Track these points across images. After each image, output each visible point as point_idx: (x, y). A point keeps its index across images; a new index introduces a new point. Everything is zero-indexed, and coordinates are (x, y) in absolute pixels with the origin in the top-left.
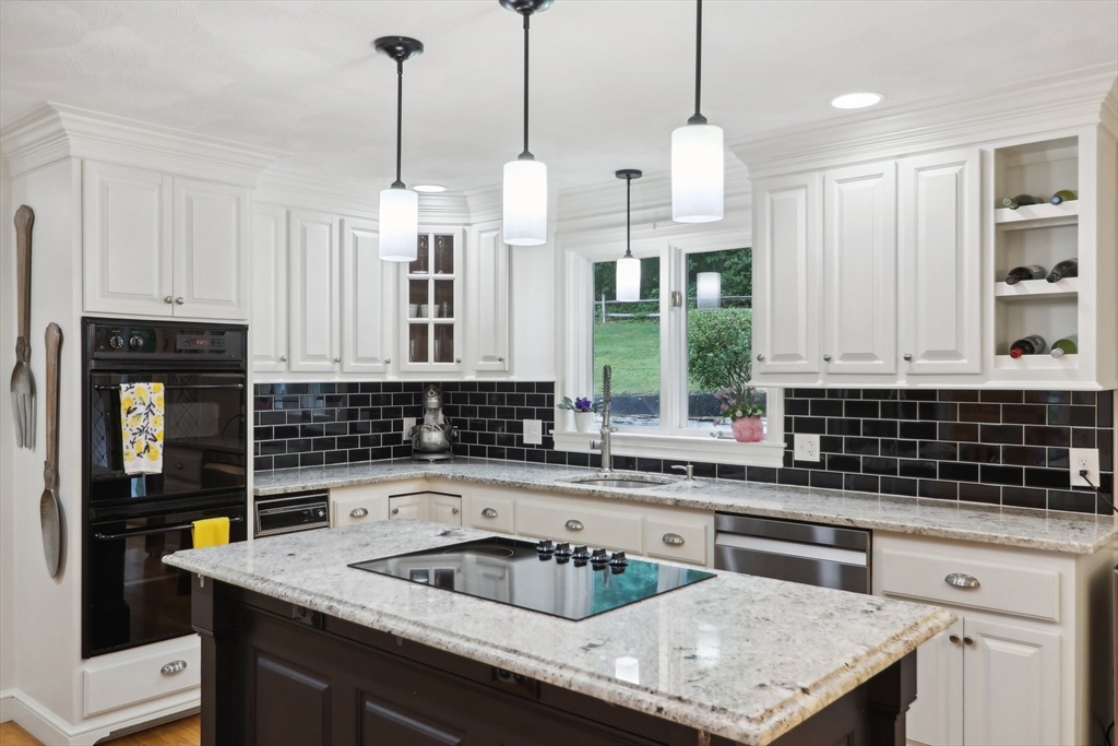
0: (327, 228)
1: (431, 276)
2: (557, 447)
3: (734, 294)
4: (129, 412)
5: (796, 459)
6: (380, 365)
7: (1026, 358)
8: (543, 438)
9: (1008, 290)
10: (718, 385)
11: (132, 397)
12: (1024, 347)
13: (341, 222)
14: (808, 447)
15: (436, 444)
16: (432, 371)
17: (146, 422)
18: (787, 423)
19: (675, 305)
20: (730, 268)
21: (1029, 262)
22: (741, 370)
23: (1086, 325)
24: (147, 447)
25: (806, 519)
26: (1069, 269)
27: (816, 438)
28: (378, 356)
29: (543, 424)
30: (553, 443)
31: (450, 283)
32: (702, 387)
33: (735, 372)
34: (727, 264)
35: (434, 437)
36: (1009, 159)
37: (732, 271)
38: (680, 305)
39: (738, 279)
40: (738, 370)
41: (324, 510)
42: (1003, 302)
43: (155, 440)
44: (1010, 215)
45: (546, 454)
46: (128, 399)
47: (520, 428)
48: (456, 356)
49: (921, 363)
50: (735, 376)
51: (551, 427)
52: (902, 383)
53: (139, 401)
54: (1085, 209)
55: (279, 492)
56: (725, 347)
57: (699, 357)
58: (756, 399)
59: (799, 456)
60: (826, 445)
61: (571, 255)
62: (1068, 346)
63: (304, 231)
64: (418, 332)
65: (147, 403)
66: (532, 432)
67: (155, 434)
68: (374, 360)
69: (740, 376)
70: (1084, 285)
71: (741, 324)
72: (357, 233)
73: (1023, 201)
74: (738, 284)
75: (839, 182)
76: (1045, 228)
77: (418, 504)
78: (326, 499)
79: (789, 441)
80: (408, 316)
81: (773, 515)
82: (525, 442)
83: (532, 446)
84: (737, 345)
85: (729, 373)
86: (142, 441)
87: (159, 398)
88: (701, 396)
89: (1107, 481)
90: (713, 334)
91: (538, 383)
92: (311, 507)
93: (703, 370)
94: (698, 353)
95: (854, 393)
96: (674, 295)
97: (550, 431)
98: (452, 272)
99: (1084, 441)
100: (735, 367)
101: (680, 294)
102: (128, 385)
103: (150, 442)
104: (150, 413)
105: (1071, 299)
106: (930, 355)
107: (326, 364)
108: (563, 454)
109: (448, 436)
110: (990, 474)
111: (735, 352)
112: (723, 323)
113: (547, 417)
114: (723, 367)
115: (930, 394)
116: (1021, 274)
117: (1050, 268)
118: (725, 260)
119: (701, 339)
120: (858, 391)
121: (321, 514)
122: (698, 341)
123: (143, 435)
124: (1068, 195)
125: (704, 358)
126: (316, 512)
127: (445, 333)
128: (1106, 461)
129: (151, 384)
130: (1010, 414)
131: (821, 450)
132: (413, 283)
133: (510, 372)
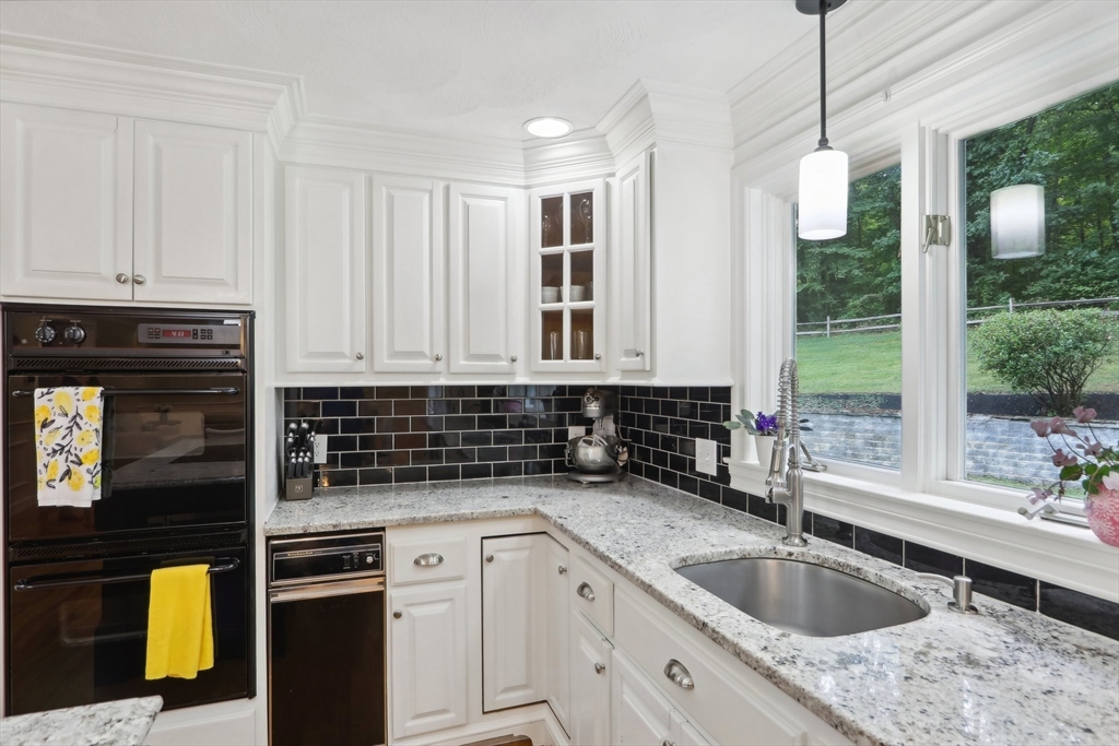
0: (427, 196)
1: (567, 248)
2: (735, 484)
3: (1053, 300)
4: (44, 425)
6: (504, 363)
8: (718, 467)
10: (1035, 385)
11: (50, 405)
13: (447, 189)
15: (594, 462)
16: (569, 372)
17: (68, 439)
19: (933, 240)
20: (1048, 276)
22: (1063, 371)
24: (68, 473)
28: (502, 353)
29: (719, 447)
30: (729, 477)
31: (589, 254)
32: (1014, 388)
33: (1056, 373)
34: (1043, 273)
35: (592, 454)
37: (1050, 279)
38: (947, 243)
39: (1057, 286)
40: (1059, 371)
41: (377, 554)
43: (80, 463)
45: (718, 492)
46: (43, 408)
47: (692, 450)
48: (596, 351)
50: (1056, 377)
51: (727, 453)
53: (58, 411)
55: (294, 532)
56: (1042, 348)
57: (1010, 358)
58: (1082, 400)
61: (755, 195)
63: (391, 199)
64: (552, 321)
65: (71, 414)
66: (705, 455)
67: (81, 455)
68: (496, 357)
69: (1061, 376)
71: (1063, 324)
72: (469, 201)
74: (1057, 290)
77: (531, 548)
78: (379, 539)
80: (541, 301)
82: (698, 469)
83: (705, 476)
84: (1058, 345)
85: (1048, 374)
86: (60, 464)
87: (91, 408)
88: (1013, 396)
90: (1029, 334)
91: (691, 389)
92: (356, 550)
93: (1014, 371)
94: (1010, 354)
96: (932, 223)
97: (726, 460)
98: (591, 240)
100: (1055, 368)
101: (945, 219)
102: (45, 390)
103: (72, 466)
104: (75, 428)
107: (426, 363)
108: (742, 495)
109: (611, 451)
111: (1055, 353)
112: (1040, 324)
113: (723, 437)
114: (1040, 368)
118: (1042, 269)
119: (1013, 340)
121: (370, 559)
122: (1009, 342)
123: (64, 455)
125: (1017, 359)
126: (362, 556)
127: (583, 320)
129: (82, 389)
132: (545, 259)
133: (651, 373)
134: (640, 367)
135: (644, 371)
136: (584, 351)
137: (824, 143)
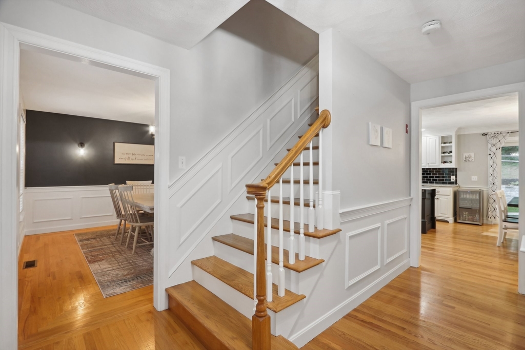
7: (445, 164)
9: (443, 155)
12: (445, 162)
21: (445, 151)
23: (453, 160)
26: (451, 152)
36: (443, 138)
42: (442, 156)
44: (443, 145)
49: (430, 164)
52: (427, 167)
54: (453, 144)
62: (451, 162)
70: (453, 154)
73: (445, 143)
76: (448, 147)
89: (456, 180)
99: (453, 175)
105: (452, 156)
106: (431, 163)
110: (433, 180)
115: (430, 169)
116: (444, 153)
117: (448, 152)
124: (451, 143)
128: (456, 177)
130: (430, 171)
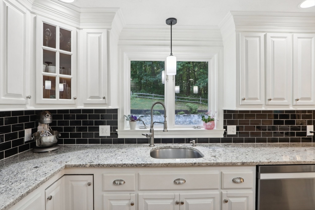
1: (59, 50)
2: (120, 137)
5: (228, 134)
6: (23, 99)
8: (111, 133)
14: (232, 130)
18: (225, 121)
25: (303, 163)
27: (235, 127)
28: (22, 94)
29: (111, 127)
30: (117, 135)
31: (69, 57)
47: (98, 129)
48: (73, 95)
51: (116, 128)
59: (229, 133)
60: (238, 129)
66: (104, 131)
75: (272, 37)
79: (225, 128)
81: (289, 163)
82: (100, 135)
83: (104, 137)
95: (282, 111)
97: (117, 130)
98: (70, 51)
108: (123, 139)
113: (114, 124)
120: (283, 111)
131: (237, 131)
133: (109, 104)
134: (104, 102)
135: (106, 104)
136: (66, 94)
137: (171, 54)
